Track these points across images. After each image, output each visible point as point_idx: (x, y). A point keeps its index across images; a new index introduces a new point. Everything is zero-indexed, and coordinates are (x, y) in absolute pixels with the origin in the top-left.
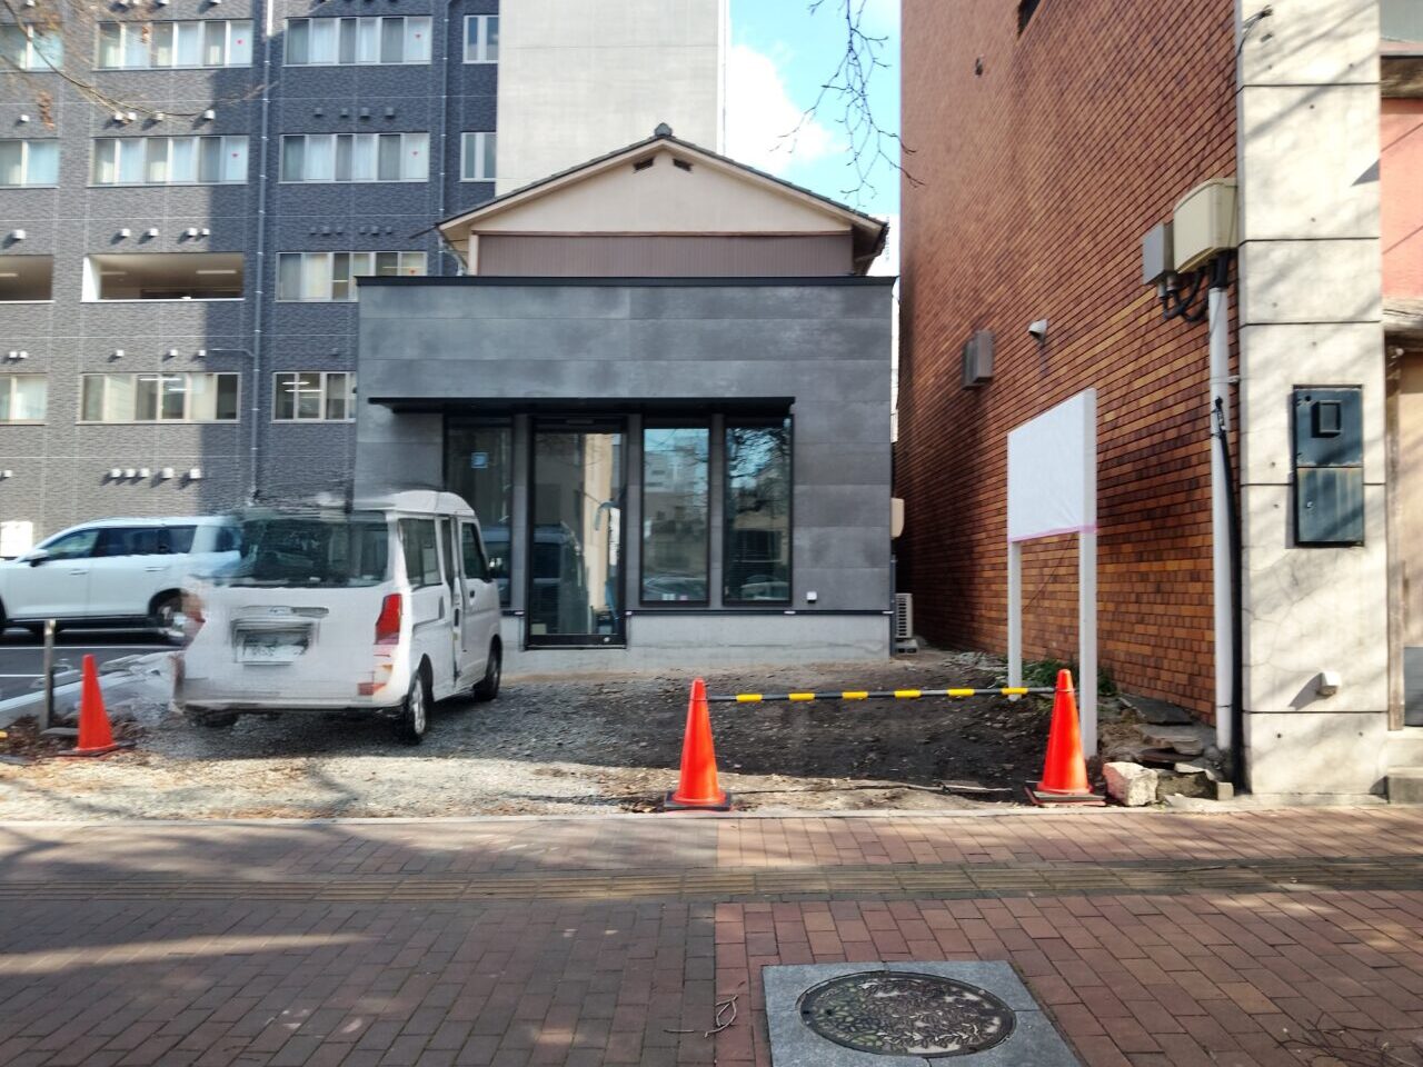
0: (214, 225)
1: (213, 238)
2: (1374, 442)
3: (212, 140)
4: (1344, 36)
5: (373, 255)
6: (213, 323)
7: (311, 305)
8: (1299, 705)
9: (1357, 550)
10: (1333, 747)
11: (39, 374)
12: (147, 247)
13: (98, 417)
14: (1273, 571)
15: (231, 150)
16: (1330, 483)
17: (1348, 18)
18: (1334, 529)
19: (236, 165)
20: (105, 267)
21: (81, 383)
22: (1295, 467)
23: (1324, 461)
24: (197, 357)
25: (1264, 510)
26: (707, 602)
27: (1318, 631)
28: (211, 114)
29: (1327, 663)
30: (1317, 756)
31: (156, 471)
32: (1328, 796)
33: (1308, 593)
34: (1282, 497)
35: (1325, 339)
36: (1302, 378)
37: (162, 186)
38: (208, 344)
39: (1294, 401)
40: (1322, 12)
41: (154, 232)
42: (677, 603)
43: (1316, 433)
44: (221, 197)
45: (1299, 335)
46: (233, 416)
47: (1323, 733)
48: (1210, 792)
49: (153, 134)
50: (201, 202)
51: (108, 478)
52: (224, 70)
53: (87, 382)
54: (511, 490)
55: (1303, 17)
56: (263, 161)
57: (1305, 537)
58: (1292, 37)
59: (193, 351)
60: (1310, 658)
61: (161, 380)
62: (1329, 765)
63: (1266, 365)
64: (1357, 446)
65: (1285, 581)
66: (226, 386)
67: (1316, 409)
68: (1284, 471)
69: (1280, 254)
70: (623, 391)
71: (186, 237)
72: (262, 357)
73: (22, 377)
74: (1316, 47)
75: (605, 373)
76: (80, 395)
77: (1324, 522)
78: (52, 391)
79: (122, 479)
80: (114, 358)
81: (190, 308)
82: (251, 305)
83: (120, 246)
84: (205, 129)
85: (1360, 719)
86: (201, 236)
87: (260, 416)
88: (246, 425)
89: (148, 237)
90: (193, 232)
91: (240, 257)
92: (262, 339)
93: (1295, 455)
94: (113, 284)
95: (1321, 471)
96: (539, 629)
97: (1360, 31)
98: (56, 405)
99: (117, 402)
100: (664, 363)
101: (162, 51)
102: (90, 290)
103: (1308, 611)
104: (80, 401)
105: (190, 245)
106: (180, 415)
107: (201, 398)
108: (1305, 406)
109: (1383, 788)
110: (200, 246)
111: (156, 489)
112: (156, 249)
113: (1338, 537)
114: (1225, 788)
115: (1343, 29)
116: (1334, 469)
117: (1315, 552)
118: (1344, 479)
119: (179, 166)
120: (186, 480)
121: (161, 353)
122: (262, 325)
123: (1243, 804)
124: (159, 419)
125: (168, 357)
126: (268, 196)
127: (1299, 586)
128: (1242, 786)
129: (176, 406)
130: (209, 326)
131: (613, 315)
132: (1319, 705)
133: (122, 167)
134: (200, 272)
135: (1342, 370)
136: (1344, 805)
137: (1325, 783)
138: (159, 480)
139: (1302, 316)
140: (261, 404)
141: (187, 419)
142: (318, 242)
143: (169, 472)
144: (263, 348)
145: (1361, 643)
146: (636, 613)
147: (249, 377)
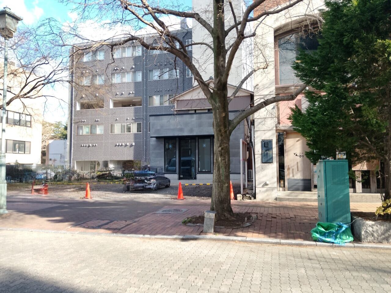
0: (135, 90)
1: (135, 93)
2: (274, 148)
3: (134, 72)
4: (270, 87)
5: (168, 95)
6: (136, 112)
7: (156, 107)
8: (263, 186)
9: (272, 164)
10: (268, 193)
11: (102, 124)
12: (122, 96)
13: (114, 132)
14: (259, 167)
15: (138, 74)
16: (267, 154)
17: (270, 85)
18: (267, 161)
19: (139, 78)
20: (114, 100)
21: (110, 126)
22: (262, 152)
23: (266, 151)
24: (133, 119)
25: (257, 158)
26: (210, 171)
27: (266, 175)
28: (134, 67)
29: (267, 180)
30: (266, 194)
31: (125, 144)
32: (268, 200)
33: (264, 170)
34: (260, 156)
35: (267, 133)
36: (263, 139)
37: (125, 83)
38: (135, 116)
39: (262, 142)
40: (267, 84)
41: (123, 93)
42: (205, 171)
43: (265, 147)
44: (136, 84)
45: (263, 132)
46: (140, 131)
47: (267, 191)
48: (250, 199)
49: (122, 72)
50: (132, 86)
51: (116, 145)
52: (136, 57)
53: (111, 125)
54: (176, 151)
55: (263, 85)
56: (145, 76)
57: (263, 162)
58: (261, 88)
59: (132, 118)
60: (264, 180)
61: (126, 124)
62: (268, 195)
63: (258, 137)
64: (272, 148)
65: (261, 168)
66: (139, 125)
67: (265, 143)
68: (260, 152)
69: (259, 121)
70: (195, 134)
71: (130, 93)
72: (146, 119)
73: (99, 125)
74: (265, 89)
75: (191, 130)
76: (110, 128)
77: (266, 159)
78: (105, 127)
79: (119, 145)
80: (117, 120)
81: (132, 108)
82: (143, 108)
83: (117, 96)
84: (133, 70)
85: (273, 189)
86: (133, 93)
87: (146, 131)
88: (143, 134)
89: (122, 94)
90: (131, 92)
91: (141, 97)
92: (146, 115)
93: (262, 150)
94: (116, 104)
95: (266, 152)
96: (182, 176)
97: (272, 87)
98: (105, 130)
99: (117, 129)
100: (202, 128)
101: (124, 54)
102: (111, 106)
103: (264, 173)
104: (110, 129)
105: (131, 95)
106: (130, 132)
107: (134, 128)
108: (263, 143)
109: (276, 199)
110: (133, 95)
111: (126, 147)
112: (124, 96)
113: (268, 162)
114: (253, 198)
115: (269, 86)
116: (268, 152)
117: (265, 164)
118: (269, 153)
119: (128, 78)
120: (131, 146)
121: (126, 119)
122: (146, 112)
123: (255, 200)
124: (126, 133)
125: (127, 119)
126: (146, 83)
127: (263, 169)
128: (255, 198)
129: (129, 129)
130: (135, 112)
131: (193, 120)
132: (266, 186)
133: (116, 80)
134: (133, 100)
135: (269, 137)
136: (270, 201)
137: (267, 198)
138: (126, 145)
139: (263, 129)
140: (146, 129)
141: (131, 133)
142: (157, 93)
143: (128, 144)
144: (146, 117)
145: (272, 177)
146: (198, 173)
147: (143, 123)
